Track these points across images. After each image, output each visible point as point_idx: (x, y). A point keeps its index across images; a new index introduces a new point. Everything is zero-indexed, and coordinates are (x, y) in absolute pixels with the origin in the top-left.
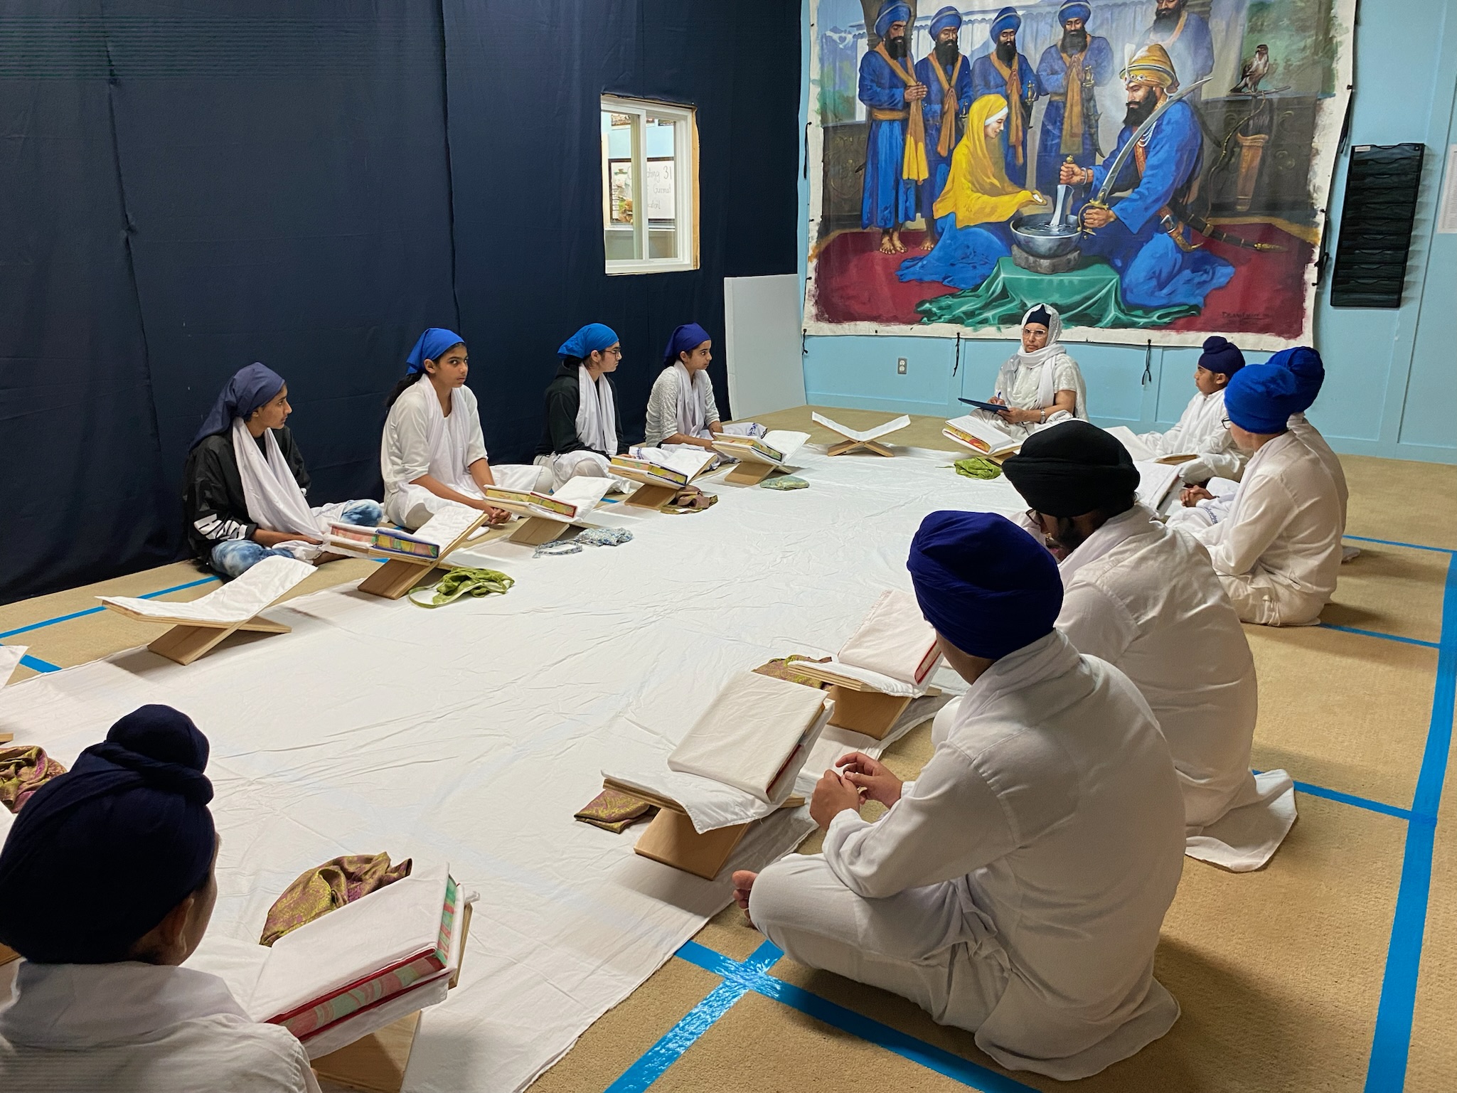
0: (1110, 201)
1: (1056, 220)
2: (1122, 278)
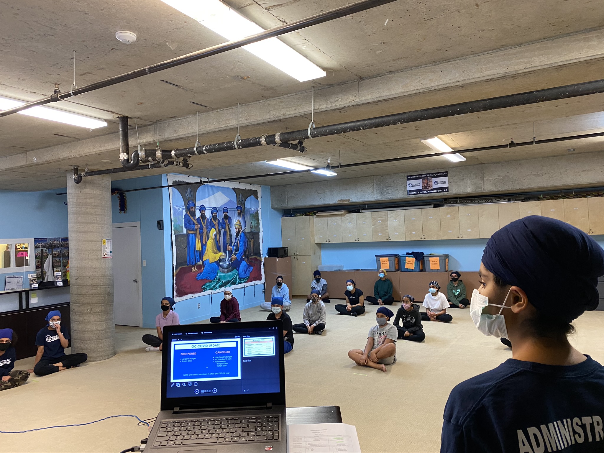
0: (235, 254)
1: (227, 260)
2: (238, 272)
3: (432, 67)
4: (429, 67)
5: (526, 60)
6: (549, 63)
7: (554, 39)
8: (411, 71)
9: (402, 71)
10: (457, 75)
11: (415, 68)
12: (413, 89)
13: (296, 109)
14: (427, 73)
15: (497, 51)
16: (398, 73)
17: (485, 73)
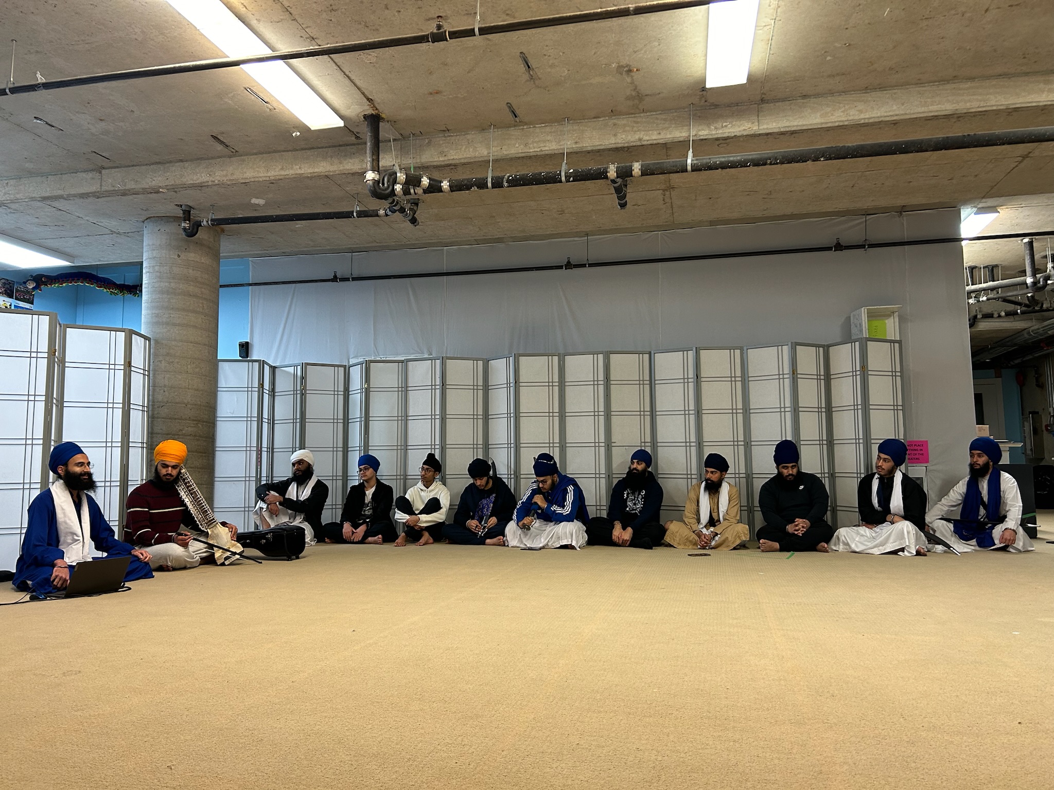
3: (862, 95)
4: (858, 95)
5: (980, 98)
6: (1006, 103)
7: (1011, 77)
8: (833, 98)
9: (820, 96)
10: (895, 107)
11: (838, 94)
12: (836, 120)
13: (660, 133)
14: (855, 101)
15: (945, 84)
16: (815, 99)
17: (930, 107)
